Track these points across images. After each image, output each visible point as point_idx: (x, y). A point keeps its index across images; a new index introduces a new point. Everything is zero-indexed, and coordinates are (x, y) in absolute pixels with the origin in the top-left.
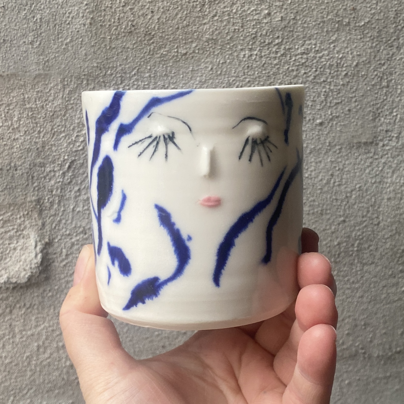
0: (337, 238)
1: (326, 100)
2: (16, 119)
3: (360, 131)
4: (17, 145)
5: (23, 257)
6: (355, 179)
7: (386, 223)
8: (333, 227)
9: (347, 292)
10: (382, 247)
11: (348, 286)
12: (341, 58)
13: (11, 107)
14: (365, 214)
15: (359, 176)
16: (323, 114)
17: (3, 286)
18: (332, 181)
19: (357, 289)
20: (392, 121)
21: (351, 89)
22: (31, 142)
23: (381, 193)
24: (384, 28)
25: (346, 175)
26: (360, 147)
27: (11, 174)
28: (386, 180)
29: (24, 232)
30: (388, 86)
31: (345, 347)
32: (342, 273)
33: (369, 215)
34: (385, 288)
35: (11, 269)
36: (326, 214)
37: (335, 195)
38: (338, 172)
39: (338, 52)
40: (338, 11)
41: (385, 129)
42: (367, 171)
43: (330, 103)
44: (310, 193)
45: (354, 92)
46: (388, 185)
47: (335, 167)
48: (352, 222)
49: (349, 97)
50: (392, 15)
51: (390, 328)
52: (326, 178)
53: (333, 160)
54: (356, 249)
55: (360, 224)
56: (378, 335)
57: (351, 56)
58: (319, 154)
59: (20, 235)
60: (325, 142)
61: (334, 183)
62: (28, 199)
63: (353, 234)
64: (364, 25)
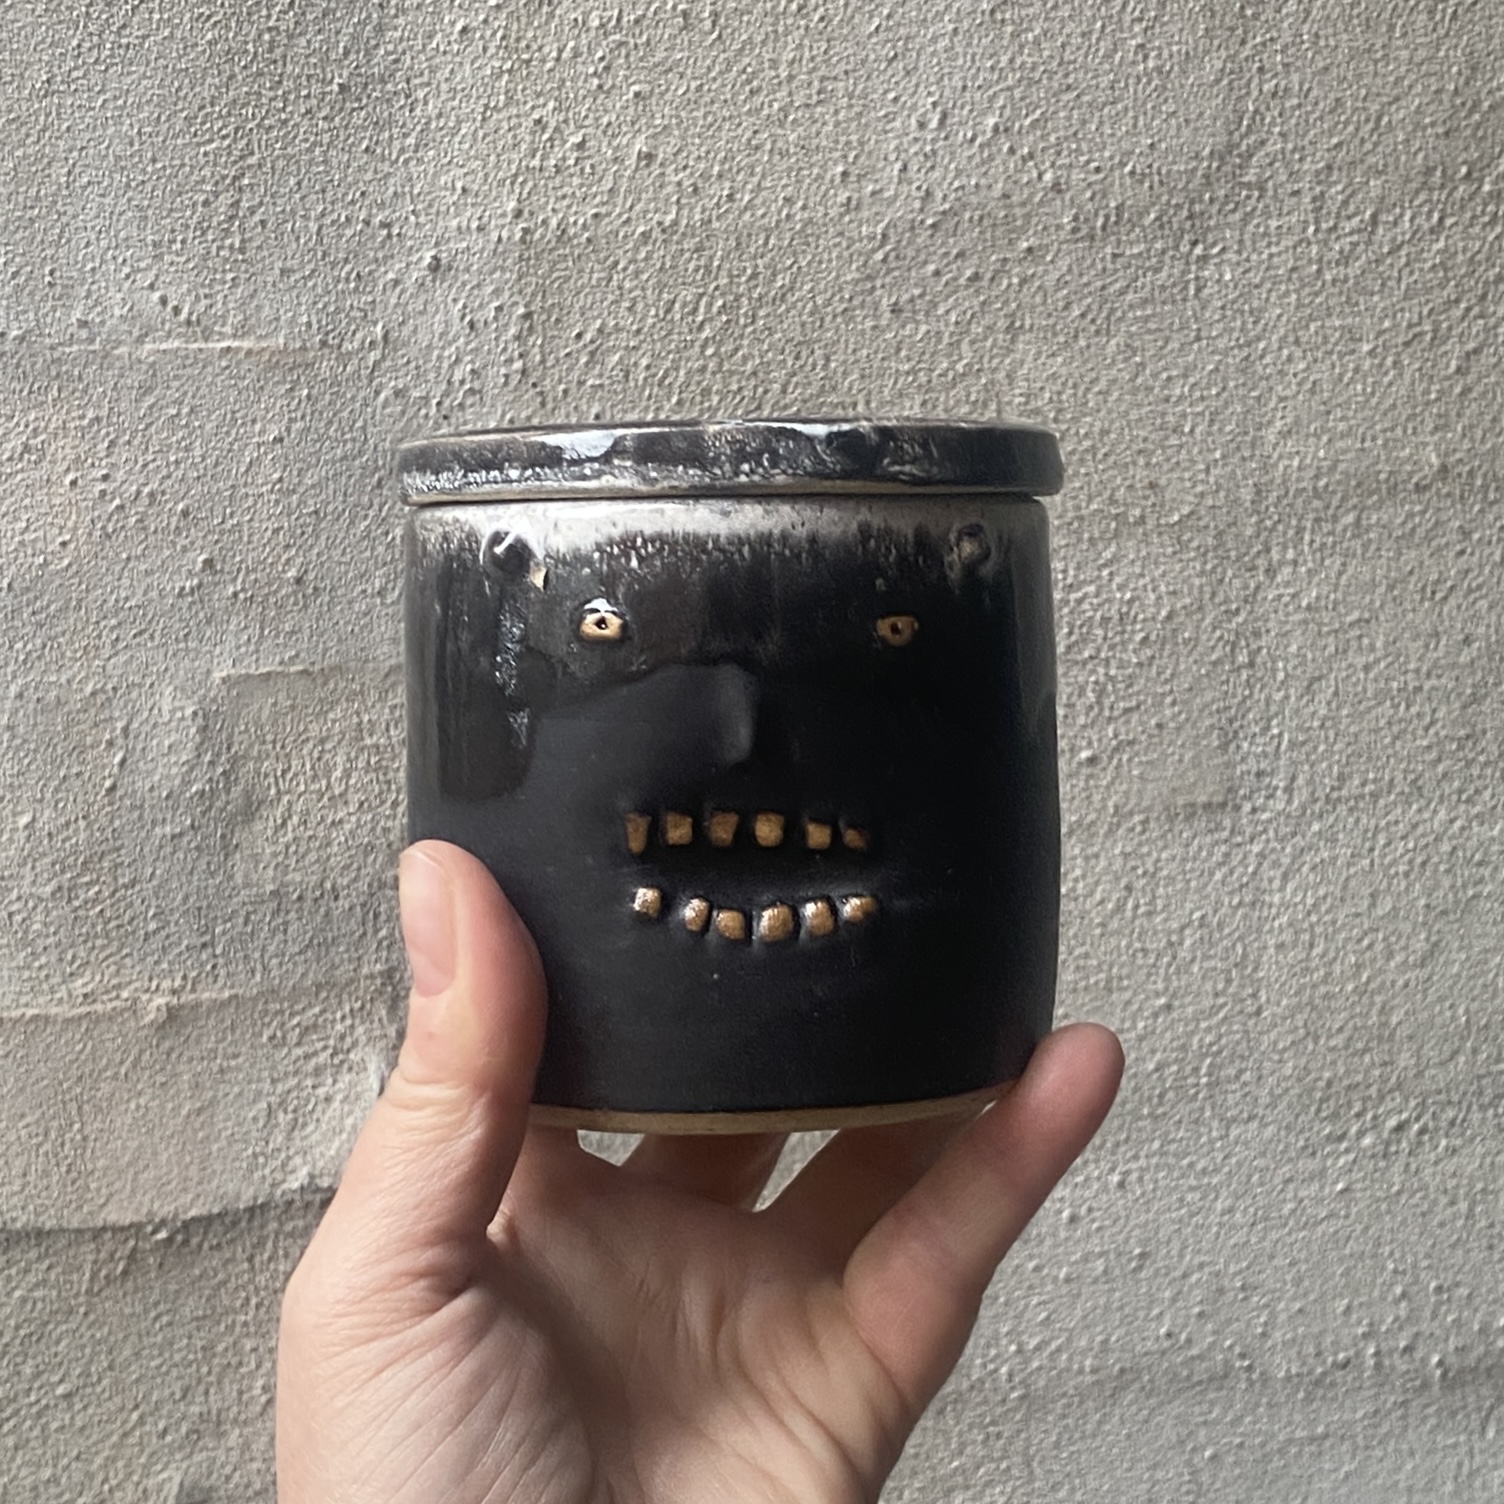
0: (1153, 1052)
1: (1099, 702)
2: (338, 773)
3: (1191, 776)
4: (339, 836)
5: (349, 1122)
6: (1189, 897)
7: (1279, 1010)
8: (1141, 1025)
9: (1189, 1197)
10: (1272, 1073)
11: (1193, 1182)
12: (1131, 602)
13: (328, 746)
14: (1220, 986)
15: (1198, 890)
16: (1095, 738)
17: (297, 1197)
18: (1130, 905)
19: (1217, 1190)
20: (1270, 749)
21: (1159, 674)
22: (373, 829)
23: (1259, 931)
24: (1229, 526)
25: (1166, 886)
26: (1193, 814)
27: (322, 910)
28: (1267, 898)
29: (352, 1056)
30: (1251, 664)
31: (1195, 1351)
32: (1173, 1147)
33: (1231, 990)
34: (1291, 1186)
35: (317, 1151)
36: (1122, 989)
37: (1139, 939)
38: (1143, 882)
39: (1121, 588)
40: (1114, 490)
41: (1254, 769)
42: (1218, 876)
43: (1112, 708)
44: (1075, 936)
45: (1166, 681)
46: (1274, 911)
47: (1134, 868)
48: (1190, 1010)
49: (1155, 695)
50: (1246, 495)
51: (1312, 1297)
52: (1115, 896)
53: (1128, 849)
54: (1204, 1080)
55: (1210, 1016)
56: (1283, 1317)
57: (1152, 596)
58: (1092, 836)
59: (342, 1062)
60: (1105, 807)
61: (1136, 907)
62: (365, 971)
63: (1195, 1040)
64: (1180, 521)
